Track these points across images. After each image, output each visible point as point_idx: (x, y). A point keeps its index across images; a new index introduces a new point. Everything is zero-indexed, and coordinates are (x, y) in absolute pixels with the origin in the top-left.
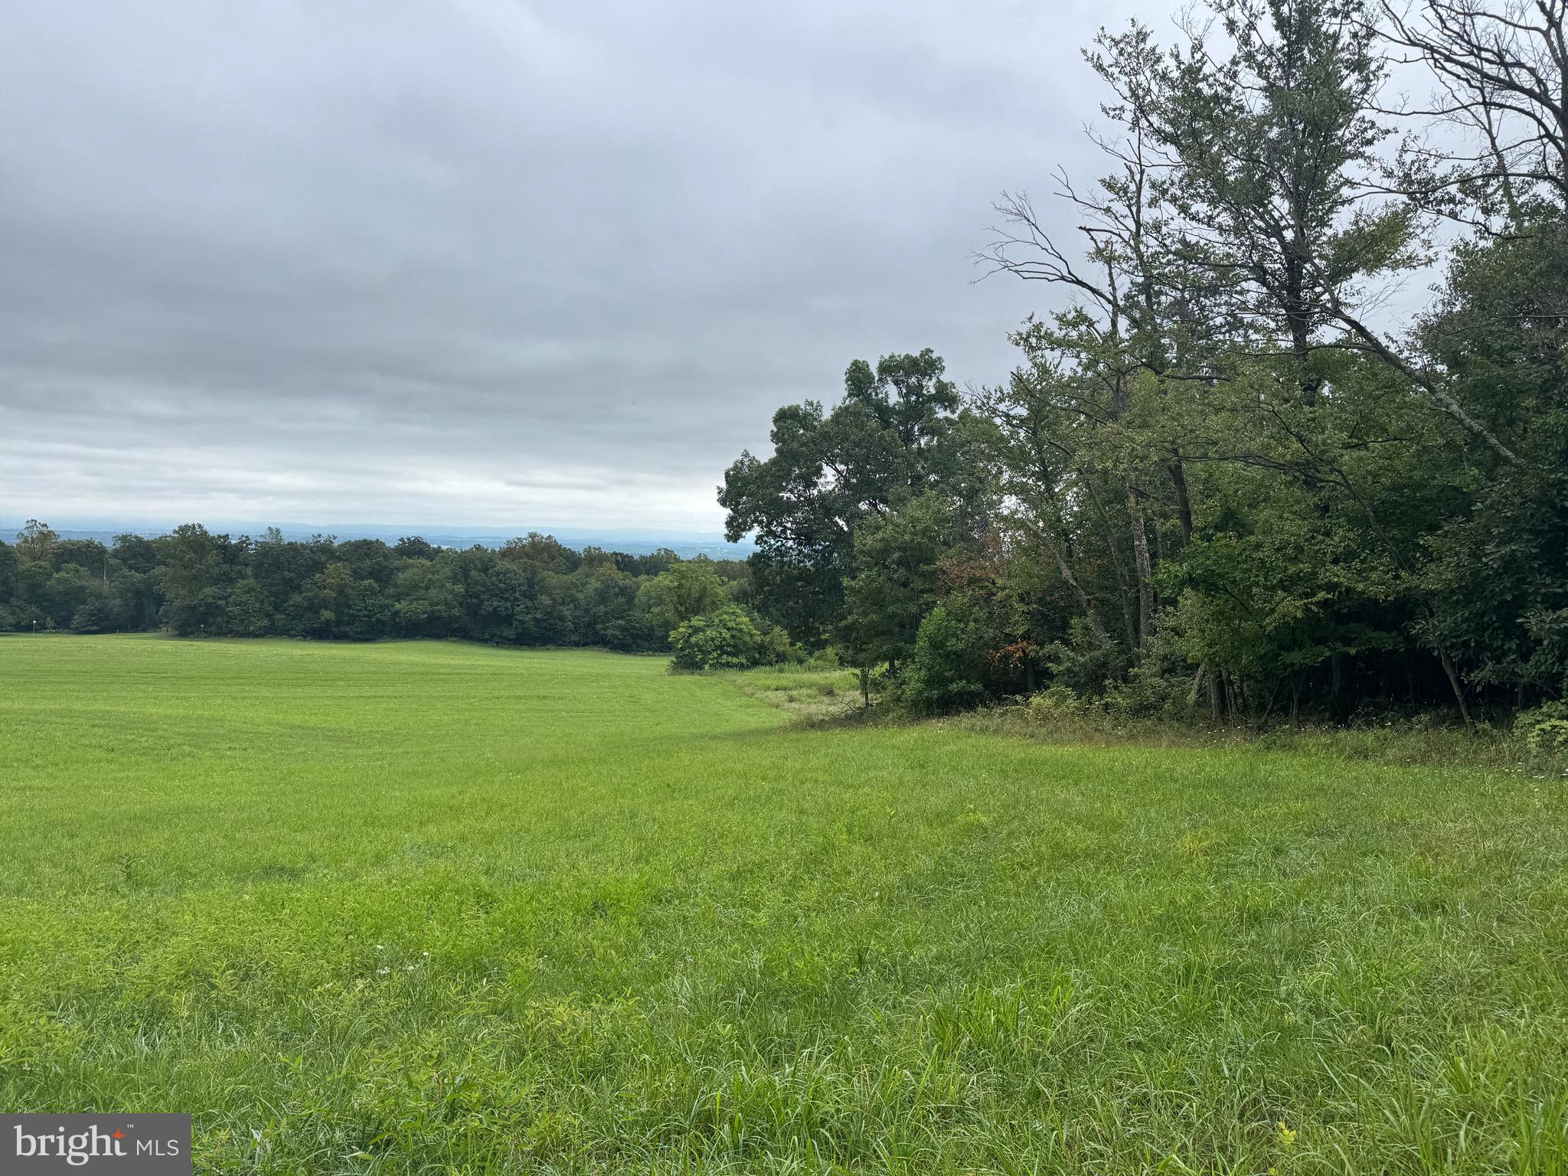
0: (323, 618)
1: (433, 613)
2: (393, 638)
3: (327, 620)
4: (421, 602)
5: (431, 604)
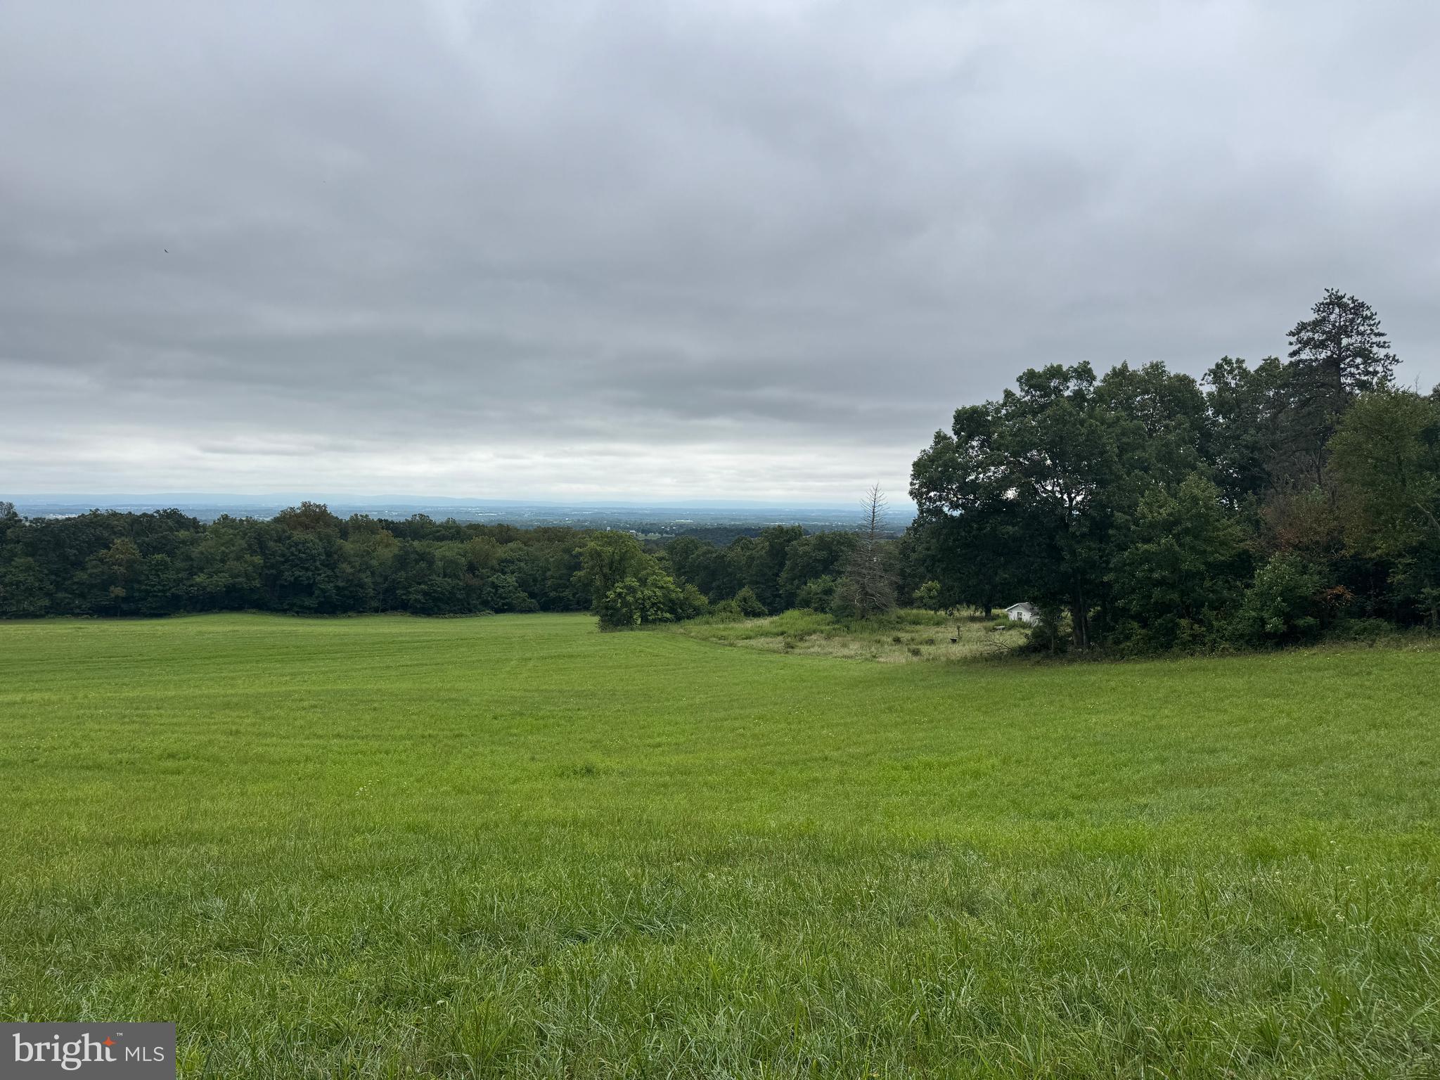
0: (113, 595)
1: (234, 585)
2: (189, 612)
3: (117, 597)
4: (221, 575)
5: (231, 576)
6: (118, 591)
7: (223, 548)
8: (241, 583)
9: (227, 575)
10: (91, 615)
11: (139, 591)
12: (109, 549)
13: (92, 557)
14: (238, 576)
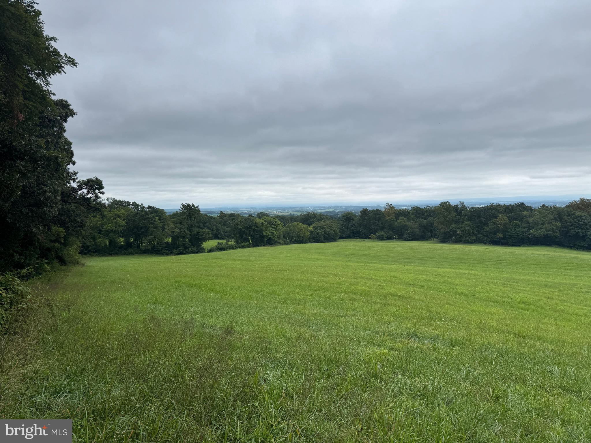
0: (498, 237)
1: (547, 235)
2: (527, 245)
3: (500, 237)
4: (542, 230)
5: (547, 231)
6: (500, 235)
7: (543, 219)
8: (551, 234)
9: (544, 230)
10: (490, 244)
11: (508, 235)
12: (497, 218)
13: (491, 222)
14: (549, 231)
